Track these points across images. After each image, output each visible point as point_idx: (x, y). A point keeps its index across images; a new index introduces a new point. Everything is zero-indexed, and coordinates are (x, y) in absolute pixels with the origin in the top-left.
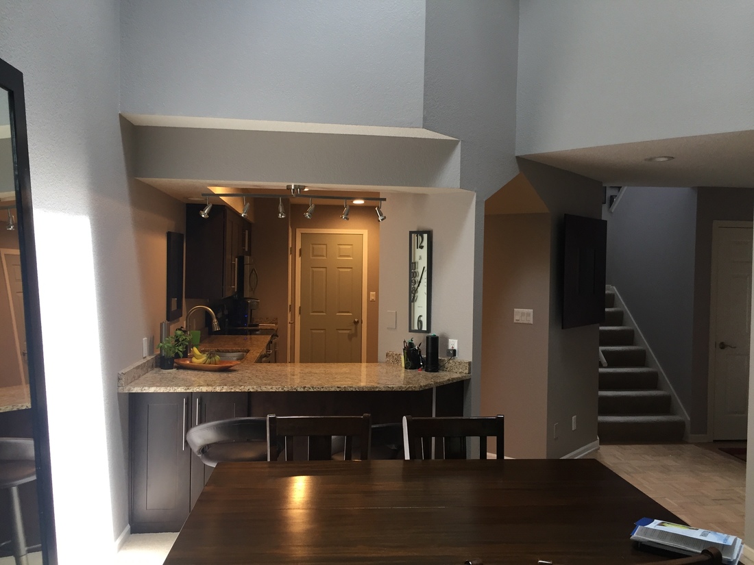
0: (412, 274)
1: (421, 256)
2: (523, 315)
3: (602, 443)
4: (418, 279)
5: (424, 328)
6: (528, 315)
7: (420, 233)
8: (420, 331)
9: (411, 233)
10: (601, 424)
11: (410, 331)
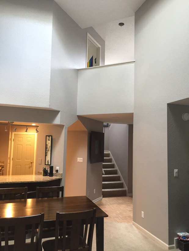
0: (46, 148)
1: (49, 143)
2: (80, 160)
3: (103, 197)
4: (48, 149)
5: (49, 164)
6: (81, 159)
7: (49, 136)
8: (48, 165)
9: (46, 136)
10: (103, 192)
11: (45, 165)
